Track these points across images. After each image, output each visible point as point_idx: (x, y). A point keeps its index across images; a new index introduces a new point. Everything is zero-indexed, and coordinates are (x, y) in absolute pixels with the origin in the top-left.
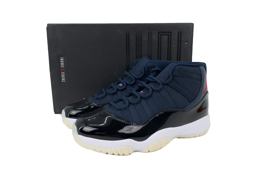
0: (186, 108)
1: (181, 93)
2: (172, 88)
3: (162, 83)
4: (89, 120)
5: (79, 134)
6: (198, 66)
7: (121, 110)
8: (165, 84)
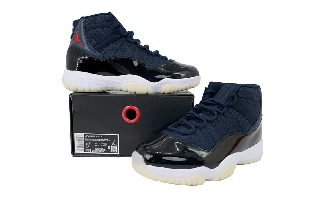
0: (249, 131)
1: (244, 116)
2: (236, 110)
3: (226, 105)
4: (156, 147)
5: (146, 164)
6: (257, 88)
7: (188, 134)
8: (229, 107)
